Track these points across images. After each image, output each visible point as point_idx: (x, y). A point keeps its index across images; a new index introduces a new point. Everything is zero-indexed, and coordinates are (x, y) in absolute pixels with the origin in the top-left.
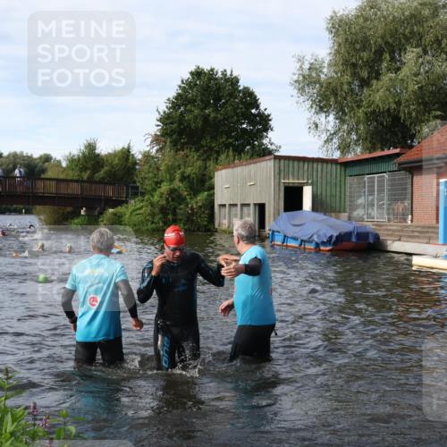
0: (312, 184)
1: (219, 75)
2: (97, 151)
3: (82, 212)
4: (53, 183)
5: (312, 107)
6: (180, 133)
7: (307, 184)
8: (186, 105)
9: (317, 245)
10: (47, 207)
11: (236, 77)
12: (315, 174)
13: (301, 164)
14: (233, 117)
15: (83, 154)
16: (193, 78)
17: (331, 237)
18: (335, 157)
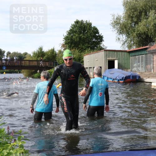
0: (118, 59)
1: (85, 22)
2: (43, 50)
3: (38, 72)
4: (28, 62)
5: (117, 32)
6: (71, 43)
7: (116, 59)
8: (73, 33)
9: (119, 80)
10: (26, 70)
11: (90, 23)
12: (119, 56)
13: (114, 52)
14: (90, 37)
15: (38, 51)
16: (76, 24)
17: (123, 77)
18: (126, 50)
